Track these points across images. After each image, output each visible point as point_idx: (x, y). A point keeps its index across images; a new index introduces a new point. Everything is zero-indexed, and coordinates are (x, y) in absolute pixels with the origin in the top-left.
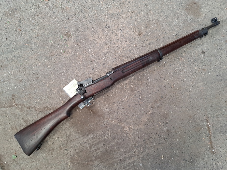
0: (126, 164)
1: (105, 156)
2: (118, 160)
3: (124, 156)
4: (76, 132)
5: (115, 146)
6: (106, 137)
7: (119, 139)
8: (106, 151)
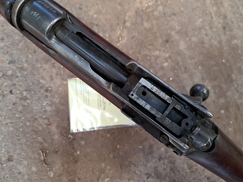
0: (234, 13)
1: (215, 68)
2: (225, 33)
3: (214, 19)
4: (148, 154)
5: (190, 40)
6: (166, 64)
7: (172, 28)
8: (203, 65)
